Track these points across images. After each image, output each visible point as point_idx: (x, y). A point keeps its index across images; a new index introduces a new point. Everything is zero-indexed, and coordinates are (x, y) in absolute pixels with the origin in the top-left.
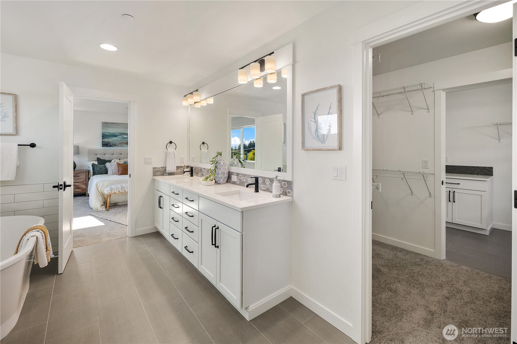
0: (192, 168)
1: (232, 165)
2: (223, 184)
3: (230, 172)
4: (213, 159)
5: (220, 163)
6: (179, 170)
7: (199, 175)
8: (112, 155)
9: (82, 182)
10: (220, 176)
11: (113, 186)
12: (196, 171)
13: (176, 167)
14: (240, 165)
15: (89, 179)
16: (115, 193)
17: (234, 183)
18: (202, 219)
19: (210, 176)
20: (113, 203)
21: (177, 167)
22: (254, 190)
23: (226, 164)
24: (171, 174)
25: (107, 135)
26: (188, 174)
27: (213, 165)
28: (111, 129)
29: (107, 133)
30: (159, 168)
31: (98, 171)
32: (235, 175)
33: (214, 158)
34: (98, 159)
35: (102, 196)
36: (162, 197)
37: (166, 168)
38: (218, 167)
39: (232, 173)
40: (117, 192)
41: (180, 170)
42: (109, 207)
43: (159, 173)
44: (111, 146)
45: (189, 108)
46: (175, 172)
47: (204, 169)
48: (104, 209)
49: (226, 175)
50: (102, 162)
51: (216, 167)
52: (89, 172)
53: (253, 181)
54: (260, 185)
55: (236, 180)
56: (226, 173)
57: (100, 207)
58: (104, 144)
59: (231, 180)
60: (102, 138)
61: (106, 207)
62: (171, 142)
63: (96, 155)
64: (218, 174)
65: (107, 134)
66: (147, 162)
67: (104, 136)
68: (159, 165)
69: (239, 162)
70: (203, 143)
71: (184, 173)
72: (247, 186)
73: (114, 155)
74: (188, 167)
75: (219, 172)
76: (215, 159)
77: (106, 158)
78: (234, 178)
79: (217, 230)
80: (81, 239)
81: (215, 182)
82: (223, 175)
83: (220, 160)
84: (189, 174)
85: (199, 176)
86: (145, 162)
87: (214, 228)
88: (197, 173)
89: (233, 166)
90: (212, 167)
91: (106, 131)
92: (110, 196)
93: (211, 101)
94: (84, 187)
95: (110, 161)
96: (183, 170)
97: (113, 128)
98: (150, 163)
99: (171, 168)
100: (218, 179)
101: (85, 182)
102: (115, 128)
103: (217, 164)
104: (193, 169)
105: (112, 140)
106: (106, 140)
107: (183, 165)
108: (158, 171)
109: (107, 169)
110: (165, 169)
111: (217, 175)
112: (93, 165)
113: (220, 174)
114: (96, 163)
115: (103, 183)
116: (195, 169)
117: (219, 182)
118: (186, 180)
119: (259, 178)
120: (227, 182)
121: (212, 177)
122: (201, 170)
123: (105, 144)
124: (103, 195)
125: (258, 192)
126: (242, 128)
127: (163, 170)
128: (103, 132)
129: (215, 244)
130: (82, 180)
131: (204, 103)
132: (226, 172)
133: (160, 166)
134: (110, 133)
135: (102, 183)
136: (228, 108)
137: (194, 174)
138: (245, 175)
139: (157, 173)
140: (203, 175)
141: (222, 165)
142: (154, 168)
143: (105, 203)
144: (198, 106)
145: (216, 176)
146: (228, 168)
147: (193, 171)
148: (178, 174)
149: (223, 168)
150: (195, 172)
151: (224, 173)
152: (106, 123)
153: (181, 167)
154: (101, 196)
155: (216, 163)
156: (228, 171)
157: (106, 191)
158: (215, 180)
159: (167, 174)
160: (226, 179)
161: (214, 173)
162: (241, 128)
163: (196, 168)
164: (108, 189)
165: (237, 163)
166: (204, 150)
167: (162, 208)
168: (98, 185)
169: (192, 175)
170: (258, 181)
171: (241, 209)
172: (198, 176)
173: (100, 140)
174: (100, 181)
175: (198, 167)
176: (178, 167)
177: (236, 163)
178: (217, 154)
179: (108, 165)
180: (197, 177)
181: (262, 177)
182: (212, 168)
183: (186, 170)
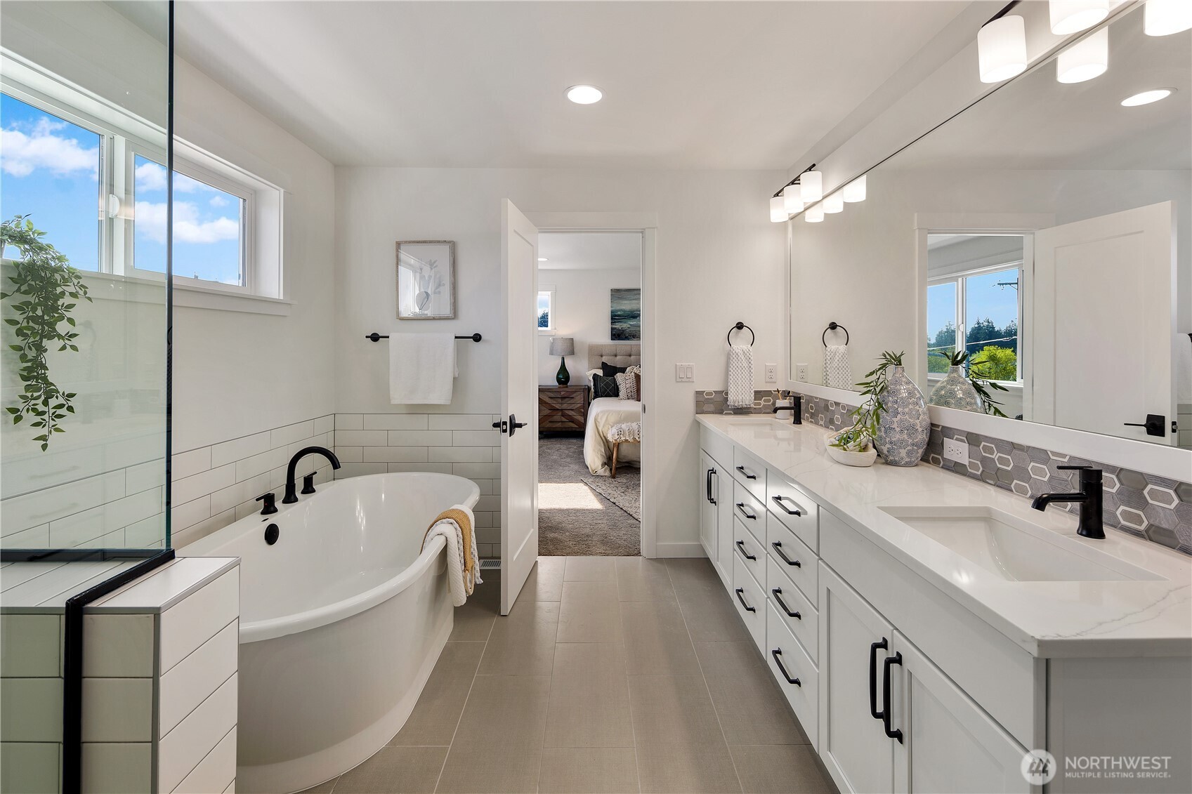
0: (798, 400)
1: (944, 399)
2: (908, 465)
3: (938, 426)
4: (867, 376)
5: (895, 393)
6: (762, 402)
7: (821, 423)
8: (629, 357)
9: (577, 410)
10: (896, 437)
11: (624, 426)
12: (812, 408)
13: (752, 391)
14: (979, 401)
15: (589, 404)
16: (626, 441)
17: (957, 468)
18: (829, 590)
19: (858, 433)
20: (624, 461)
21: (756, 392)
22: (1074, 522)
23: (918, 395)
24: (740, 411)
25: (619, 316)
26: (785, 418)
27: (868, 396)
28: (626, 302)
29: (619, 310)
30: (710, 394)
31: (603, 390)
32: (962, 441)
33: (871, 374)
34: (604, 366)
35: (604, 445)
36: (715, 473)
37: (727, 394)
38: (890, 404)
39: (948, 432)
40: (630, 440)
41: (765, 403)
42: (617, 469)
43: (711, 407)
44: (626, 338)
45: (790, 229)
46: (752, 406)
47: (837, 404)
48: (608, 473)
49: (922, 437)
50: (610, 371)
51: (880, 405)
52: (589, 389)
53: (1073, 484)
54: (1114, 507)
55: (965, 460)
56: (920, 430)
57: (600, 466)
58: (615, 335)
59: (941, 452)
60: (610, 321)
61: (611, 470)
62: (740, 326)
63: (602, 356)
64: (889, 430)
65: (619, 313)
66: (682, 376)
67: (615, 317)
68: (711, 385)
69: (974, 390)
70: (833, 326)
71: (775, 411)
72: (1040, 504)
73: (632, 357)
74: (786, 394)
75: (892, 422)
76: (874, 377)
77: (618, 362)
78: (956, 450)
79: (894, 667)
80: (556, 535)
81: (878, 455)
82: (909, 435)
83: (897, 382)
84: (791, 415)
85: (821, 425)
86: (678, 377)
87: (881, 655)
88: (812, 415)
89: (947, 404)
90: (864, 402)
91: (618, 308)
92: (618, 445)
93: (857, 192)
94: (581, 419)
95: (623, 370)
96: (774, 403)
97: (631, 300)
98: (689, 380)
99: (740, 395)
100: (888, 446)
101: (583, 410)
102: (634, 299)
103: (885, 393)
104: (800, 403)
105: (629, 326)
106: (618, 326)
107: (772, 388)
108: (708, 401)
109: (617, 386)
110: (723, 395)
111: (886, 432)
112: (595, 377)
113: (898, 429)
114: (600, 373)
115: (607, 418)
116: (808, 402)
117: (891, 458)
118: (780, 434)
119: (1103, 474)
120: (925, 459)
121: (863, 438)
122: (826, 408)
123: (617, 335)
124: (606, 442)
125: (1100, 535)
126: (960, 280)
127: (719, 399)
128: (613, 309)
129: (886, 716)
130: (579, 405)
131: (835, 205)
132: (921, 424)
133: (712, 389)
134: (624, 311)
135: (605, 416)
136: (916, 214)
137: (805, 415)
138: (1014, 446)
139: (706, 408)
140: (831, 421)
141: (902, 398)
142: (698, 393)
143: (608, 462)
144: (815, 216)
145: (880, 437)
146: (930, 409)
147: (803, 407)
148: (758, 411)
149: (907, 410)
150: (807, 412)
151: (911, 429)
152: (618, 290)
153: (768, 393)
154: (602, 444)
155: (881, 392)
156: (928, 421)
157: (612, 436)
158: (874, 447)
159: (731, 409)
160: (921, 451)
161: (873, 426)
162: (956, 279)
163: (810, 399)
164: (614, 430)
165: (968, 394)
166: (836, 345)
167: (715, 503)
168: (599, 420)
169: (798, 421)
170: (1101, 485)
171: (1042, 644)
172: (817, 423)
173: (605, 326)
174: (602, 412)
175: (816, 398)
176: (759, 394)
177: (960, 395)
178: (884, 361)
179: (619, 376)
180: (813, 427)
181: (1119, 472)
182: (866, 407)
183: (780, 403)
